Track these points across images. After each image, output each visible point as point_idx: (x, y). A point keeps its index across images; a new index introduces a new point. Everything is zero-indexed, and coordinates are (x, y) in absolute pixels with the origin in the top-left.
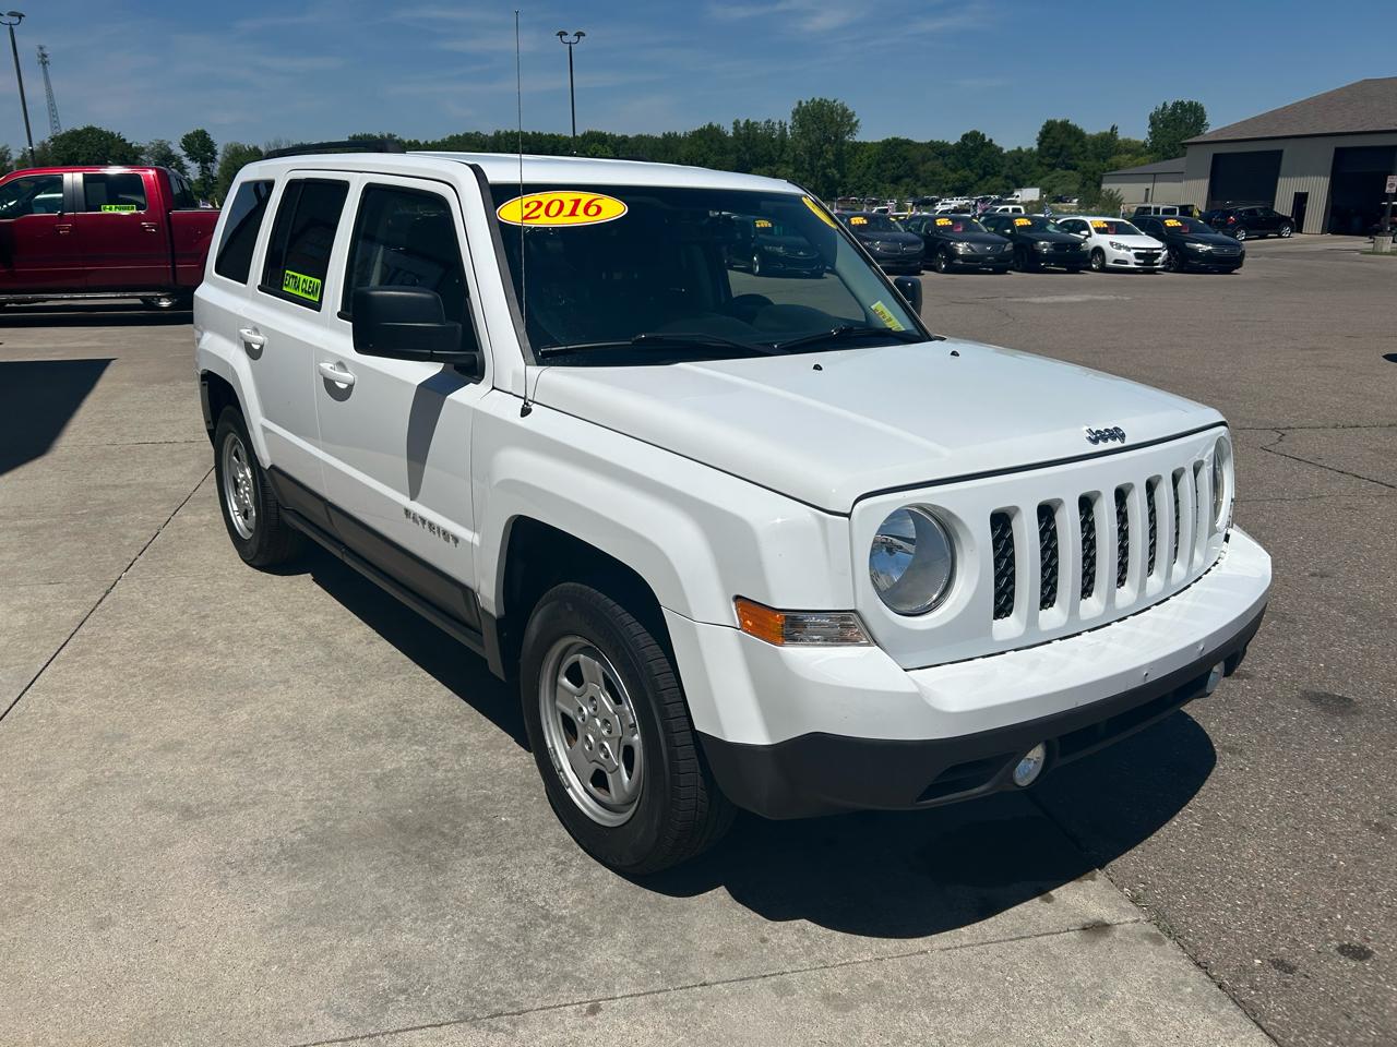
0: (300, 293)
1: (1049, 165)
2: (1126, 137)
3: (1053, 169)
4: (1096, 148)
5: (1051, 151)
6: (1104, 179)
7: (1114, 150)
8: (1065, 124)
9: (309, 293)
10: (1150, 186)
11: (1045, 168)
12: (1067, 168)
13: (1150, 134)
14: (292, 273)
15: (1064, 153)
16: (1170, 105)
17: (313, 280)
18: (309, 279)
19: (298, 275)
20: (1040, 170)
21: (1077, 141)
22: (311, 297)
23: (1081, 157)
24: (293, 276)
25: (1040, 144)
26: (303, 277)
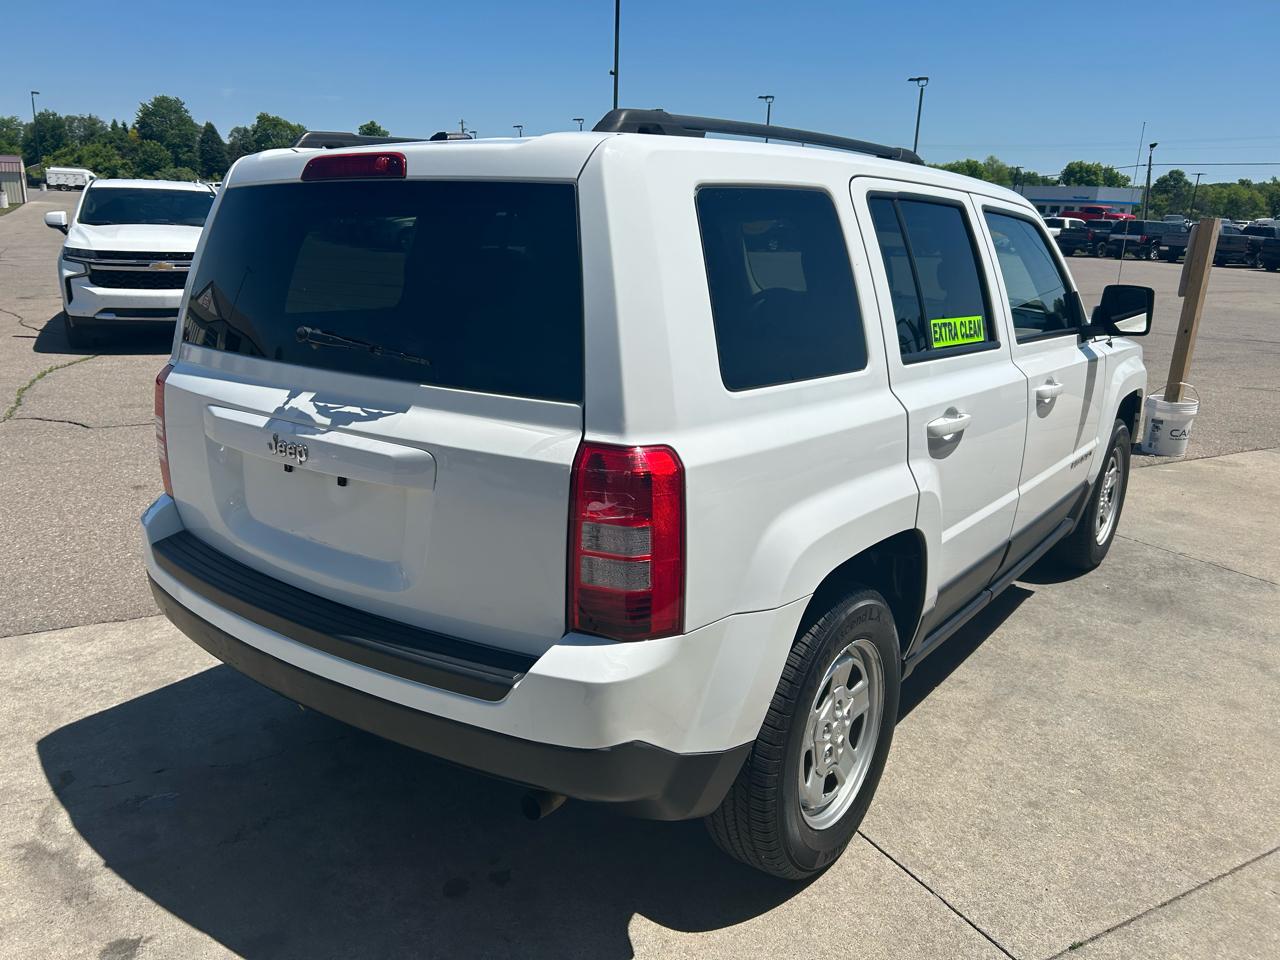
0: (960, 341)
9: (971, 336)
14: (940, 321)
17: (972, 319)
18: (967, 319)
19: (952, 321)
22: (976, 339)
24: (945, 325)
26: (958, 321)
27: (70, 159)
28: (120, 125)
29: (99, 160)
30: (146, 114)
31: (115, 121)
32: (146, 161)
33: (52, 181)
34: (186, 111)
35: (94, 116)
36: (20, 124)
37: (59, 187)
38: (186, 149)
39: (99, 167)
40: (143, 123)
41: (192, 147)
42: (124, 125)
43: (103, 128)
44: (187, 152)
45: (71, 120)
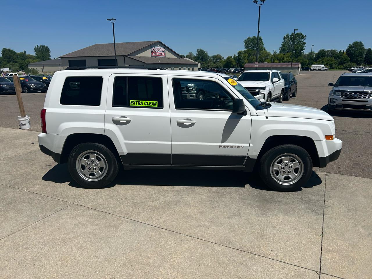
1: (7, 61)
2: (29, 54)
3: (9, 62)
4: (20, 56)
5: (7, 57)
6: (29, 65)
7: (26, 57)
8: (9, 50)
10: (42, 67)
11: (6, 62)
12: (13, 62)
13: (36, 53)
15: (11, 58)
16: (39, 46)
20: (5, 62)
21: (14, 54)
23: (17, 59)
25: (3, 55)
27: (320, 62)
28: (342, 51)
29: (328, 62)
30: (350, 47)
31: (341, 50)
32: (342, 61)
33: (312, 69)
34: (363, 45)
35: (335, 49)
36: (314, 53)
37: (314, 70)
38: (360, 57)
39: (328, 64)
40: (348, 50)
41: (362, 56)
42: (343, 51)
43: (337, 53)
44: (360, 58)
45: (328, 51)
